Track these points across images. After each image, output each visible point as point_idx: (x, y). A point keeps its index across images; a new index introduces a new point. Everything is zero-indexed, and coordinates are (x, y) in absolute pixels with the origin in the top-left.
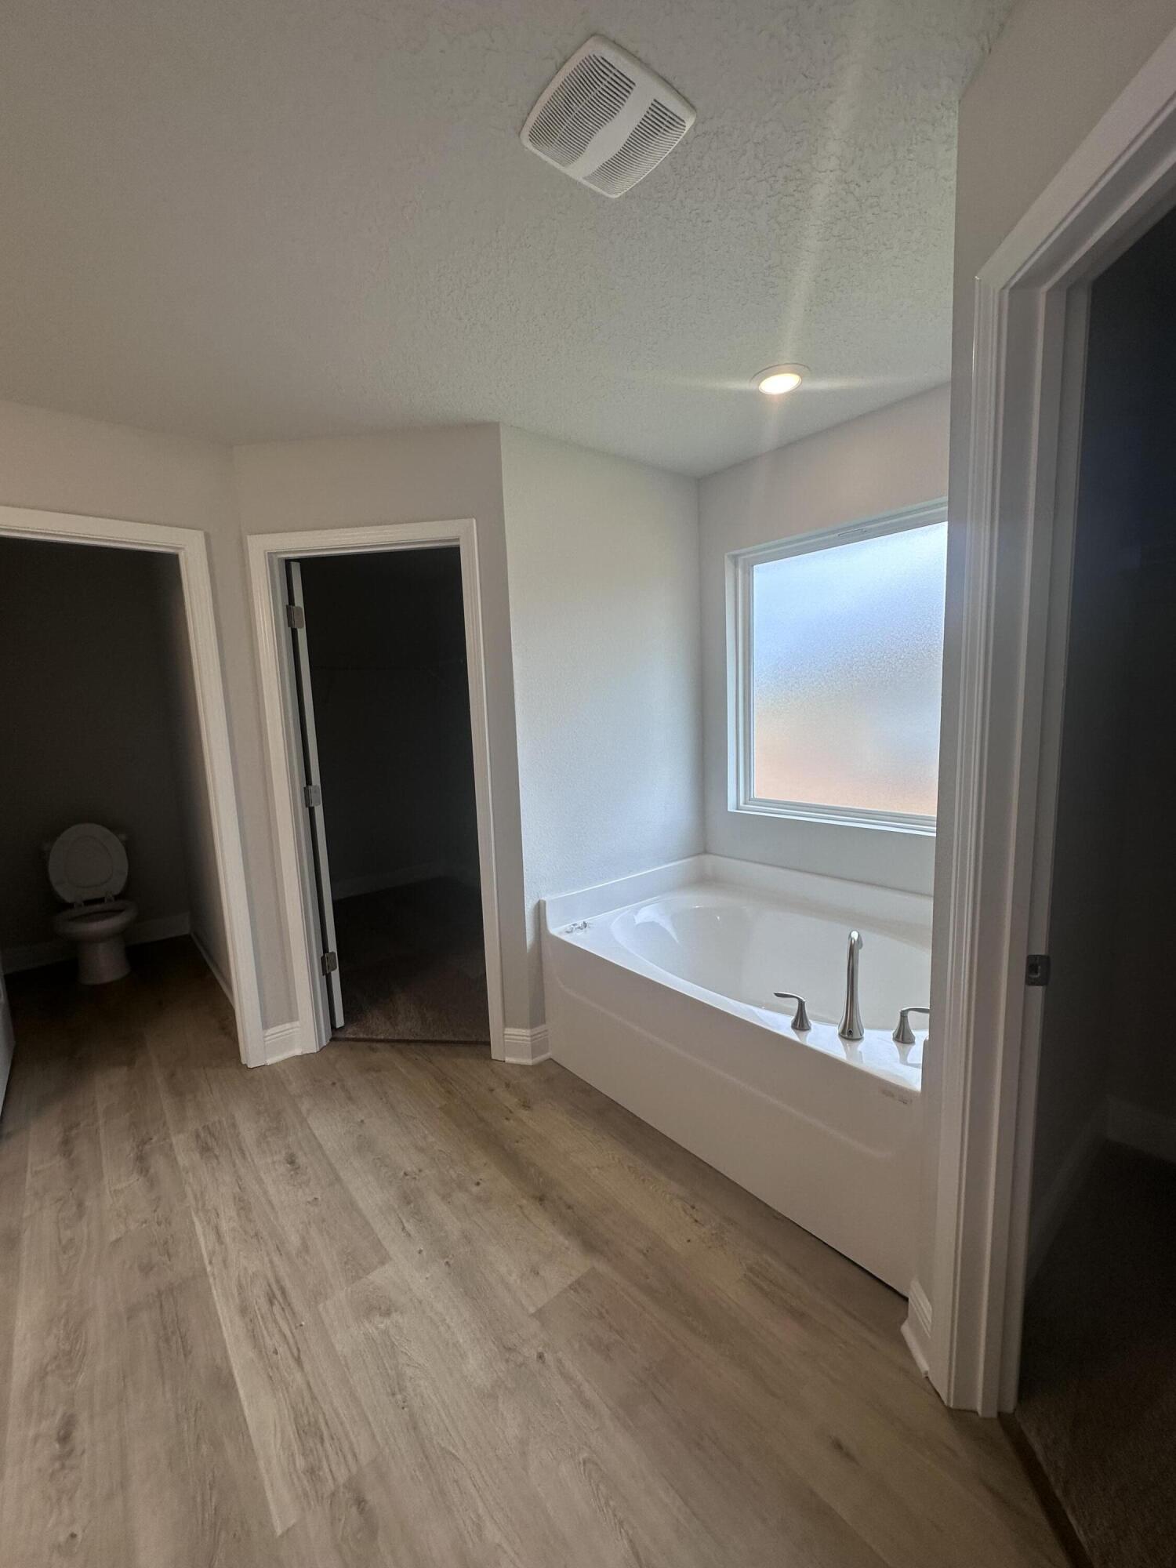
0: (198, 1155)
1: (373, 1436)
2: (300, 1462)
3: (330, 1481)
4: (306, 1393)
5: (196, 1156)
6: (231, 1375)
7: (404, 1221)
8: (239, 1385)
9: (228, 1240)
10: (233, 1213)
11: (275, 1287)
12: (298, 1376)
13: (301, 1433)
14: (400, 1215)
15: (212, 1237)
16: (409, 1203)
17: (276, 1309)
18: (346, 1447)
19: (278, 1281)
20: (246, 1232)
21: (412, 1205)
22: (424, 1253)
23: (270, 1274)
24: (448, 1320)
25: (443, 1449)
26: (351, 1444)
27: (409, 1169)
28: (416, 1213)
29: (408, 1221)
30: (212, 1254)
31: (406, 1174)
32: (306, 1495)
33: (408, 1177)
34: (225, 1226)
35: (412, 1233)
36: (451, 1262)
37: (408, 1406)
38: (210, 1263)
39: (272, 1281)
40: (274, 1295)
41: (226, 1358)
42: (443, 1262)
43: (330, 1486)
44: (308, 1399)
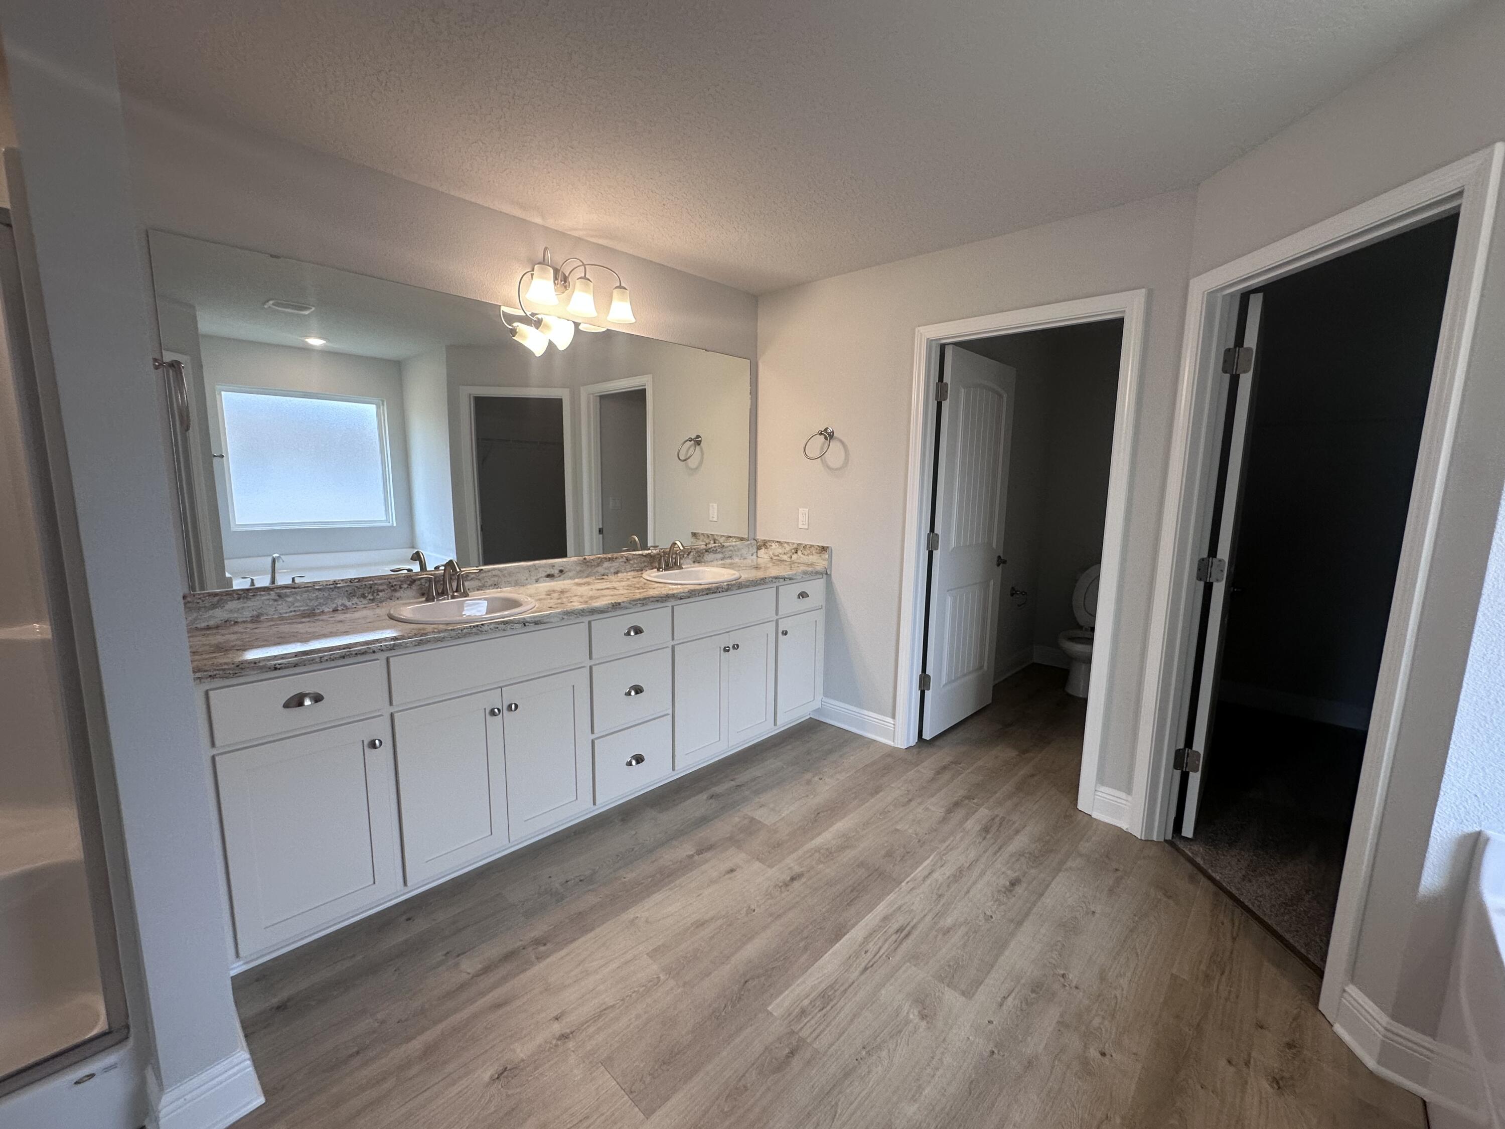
0: (978, 829)
1: (832, 1045)
2: (806, 1002)
3: (799, 1028)
4: (846, 985)
5: (978, 828)
6: (845, 934)
7: (1013, 994)
8: (840, 942)
9: (928, 882)
10: (948, 874)
11: (908, 928)
12: (857, 974)
13: (823, 995)
14: (1017, 990)
15: (926, 873)
16: (1033, 991)
17: (894, 937)
18: (821, 1028)
19: (913, 927)
20: (939, 889)
21: (1034, 995)
22: (991, 1026)
23: (915, 921)
24: (938, 1073)
25: (836, 1104)
26: (824, 1030)
27: (1071, 976)
28: (1027, 1004)
29: (1014, 999)
30: (914, 880)
31: (1063, 976)
32: (789, 1015)
33: (1062, 980)
34: (936, 875)
35: (1004, 1007)
36: (995, 1056)
37: (859, 1063)
38: (908, 882)
39: (912, 924)
40: (904, 929)
41: (853, 926)
42: (991, 1047)
43: (796, 1028)
44: (842, 988)
